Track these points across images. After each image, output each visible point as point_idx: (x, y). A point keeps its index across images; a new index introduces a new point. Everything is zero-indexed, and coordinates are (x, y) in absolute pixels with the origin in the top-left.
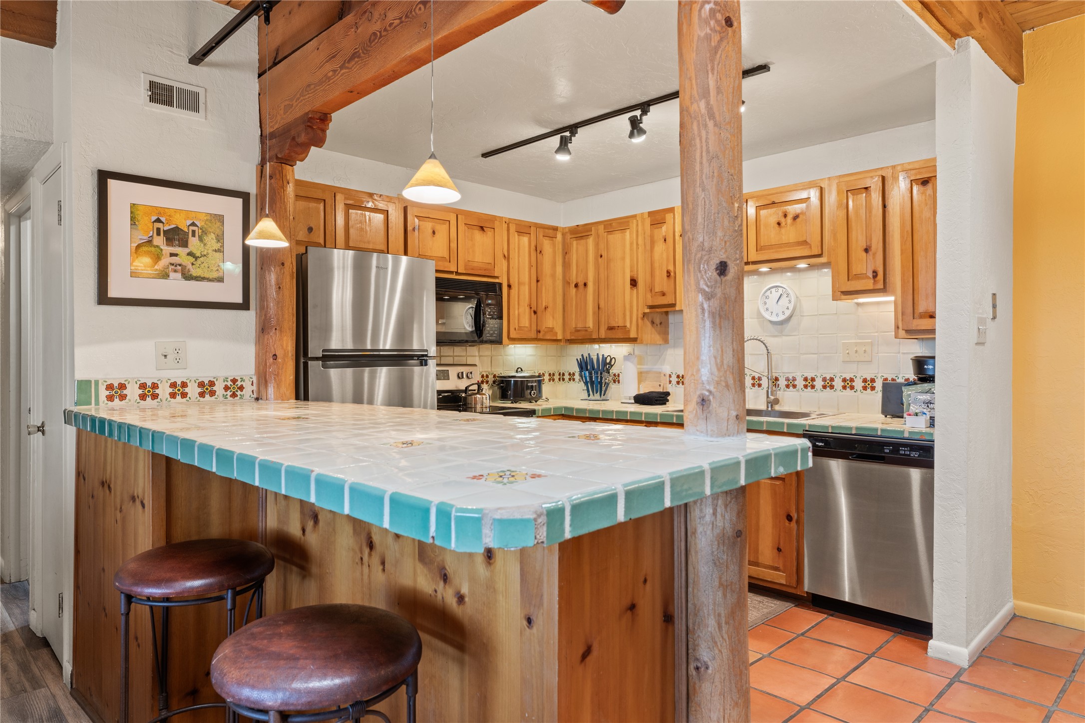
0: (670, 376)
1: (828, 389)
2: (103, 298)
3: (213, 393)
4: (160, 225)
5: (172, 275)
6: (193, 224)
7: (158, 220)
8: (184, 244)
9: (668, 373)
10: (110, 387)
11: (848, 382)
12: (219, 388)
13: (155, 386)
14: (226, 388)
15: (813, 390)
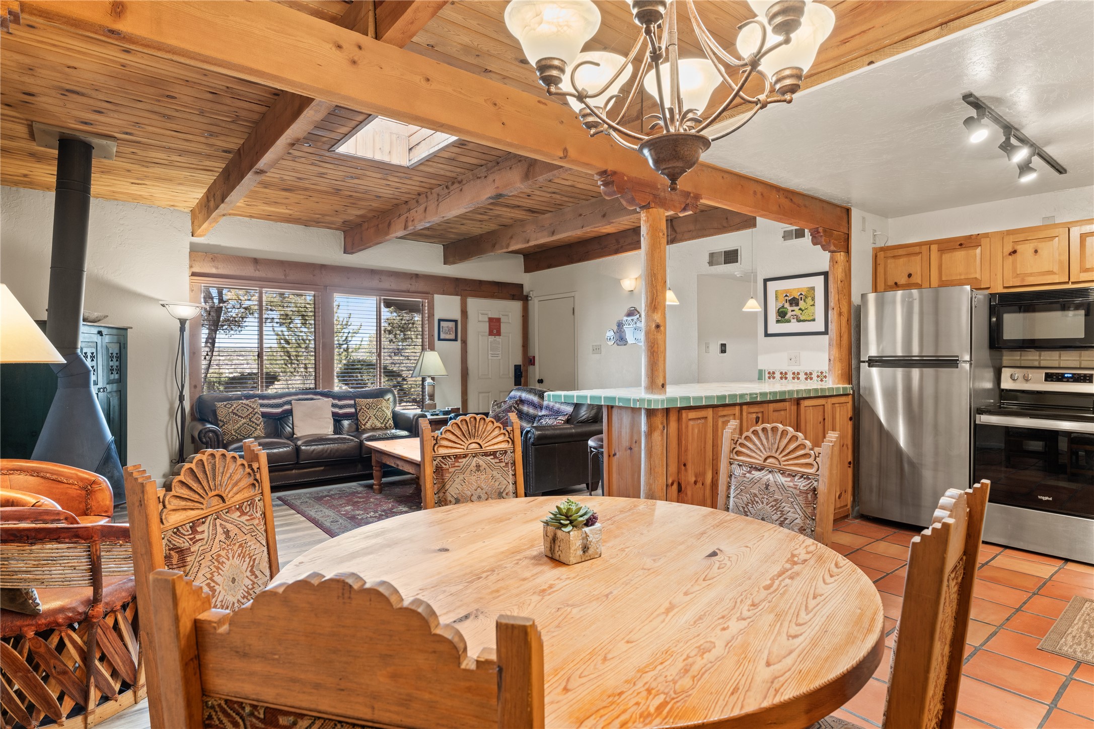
2: (767, 335)
3: (811, 379)
4: (787, 298)
5: (792, 320)
6: (801, 294)
7: (786, 296)
8: (797, 305)
10: (769, 373)
12: (814, 376)
13: (786, 373)
14: (818, 376)
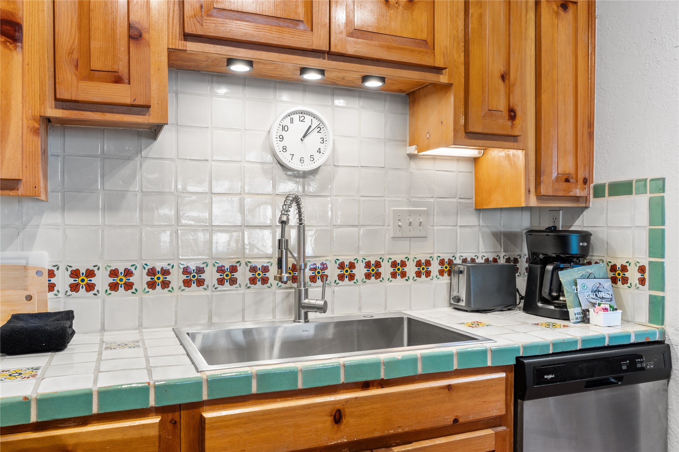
0: (51, 274)
1: (373, 278)
9: (48, 266)
11: (399, 267)
15: (352, 282)
